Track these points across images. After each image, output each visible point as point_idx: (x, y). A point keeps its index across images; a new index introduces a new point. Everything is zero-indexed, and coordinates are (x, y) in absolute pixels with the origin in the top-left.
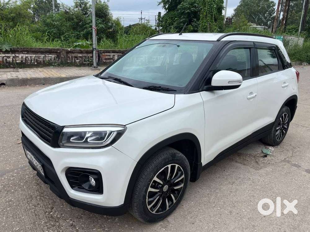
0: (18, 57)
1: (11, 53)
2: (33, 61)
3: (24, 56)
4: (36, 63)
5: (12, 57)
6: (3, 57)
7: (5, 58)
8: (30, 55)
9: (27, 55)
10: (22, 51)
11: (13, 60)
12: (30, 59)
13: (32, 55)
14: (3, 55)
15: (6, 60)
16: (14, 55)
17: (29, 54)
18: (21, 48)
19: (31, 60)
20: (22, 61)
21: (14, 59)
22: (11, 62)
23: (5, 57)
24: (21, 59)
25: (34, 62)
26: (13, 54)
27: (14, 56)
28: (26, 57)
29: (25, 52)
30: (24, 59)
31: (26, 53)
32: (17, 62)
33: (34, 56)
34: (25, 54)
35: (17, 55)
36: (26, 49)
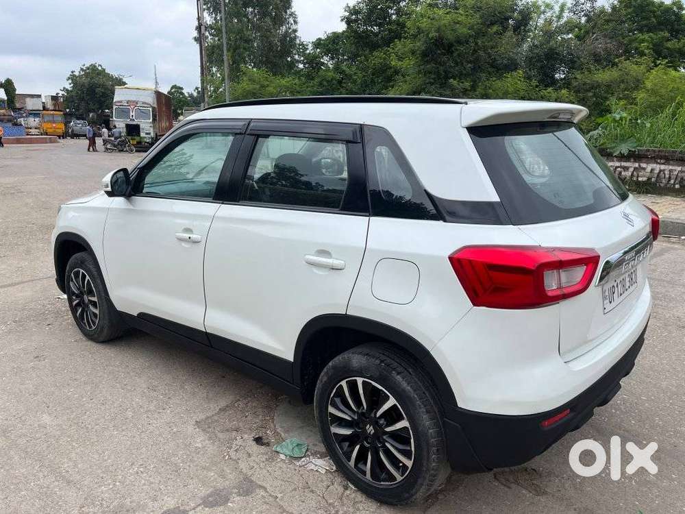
0: (644, 169)
1: (632, 160)
2: (672, 182)
3: (657, 167)
4: (677, 186)
5: (631, 169)
6: (617, 167)
7: (619, 169)
8: (671, 167)
9: (663, 167)
10: (655, 158)
11: (632, 175)
12: (667, 176)
13: (674, 168)
14: (618, 164)
15: (620, 173)
16: (637, 165)
17: (669, 164)
18: (654, 151)
19: (670, 178)
20: (649, 179)
21: (635, 173)
22: (628, 178)
23: (619, 167)
24: (648, 174)
25: (674, 184)
26: (636, 162)
27: (637, 168)
28: (660, 171)
29: (661, 159)
30: (656, 176)
31: (662, 161)
32: (640, 179)
33: (679, 169)
34: (660, 164)
35: (644, 165)
36: (663, 154)
